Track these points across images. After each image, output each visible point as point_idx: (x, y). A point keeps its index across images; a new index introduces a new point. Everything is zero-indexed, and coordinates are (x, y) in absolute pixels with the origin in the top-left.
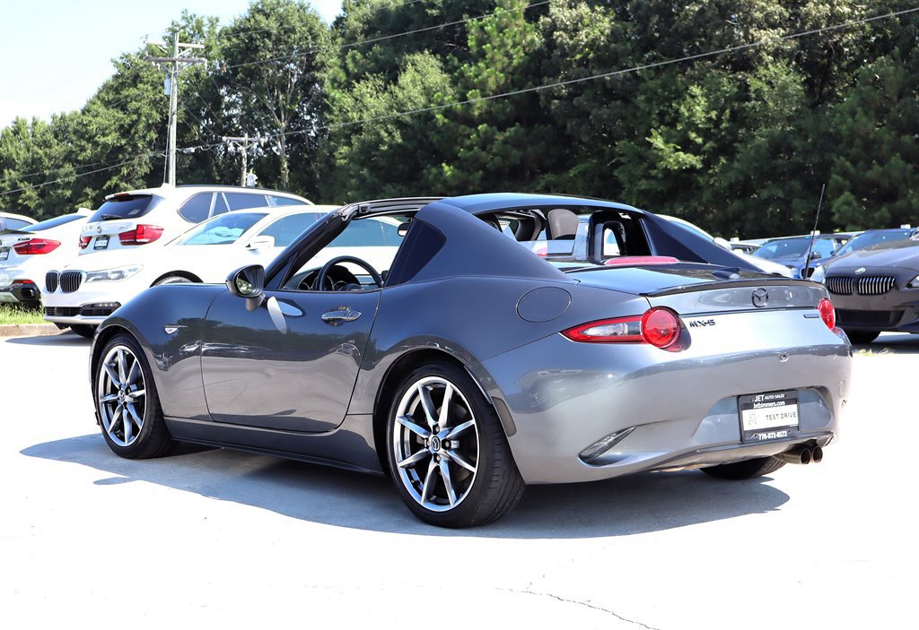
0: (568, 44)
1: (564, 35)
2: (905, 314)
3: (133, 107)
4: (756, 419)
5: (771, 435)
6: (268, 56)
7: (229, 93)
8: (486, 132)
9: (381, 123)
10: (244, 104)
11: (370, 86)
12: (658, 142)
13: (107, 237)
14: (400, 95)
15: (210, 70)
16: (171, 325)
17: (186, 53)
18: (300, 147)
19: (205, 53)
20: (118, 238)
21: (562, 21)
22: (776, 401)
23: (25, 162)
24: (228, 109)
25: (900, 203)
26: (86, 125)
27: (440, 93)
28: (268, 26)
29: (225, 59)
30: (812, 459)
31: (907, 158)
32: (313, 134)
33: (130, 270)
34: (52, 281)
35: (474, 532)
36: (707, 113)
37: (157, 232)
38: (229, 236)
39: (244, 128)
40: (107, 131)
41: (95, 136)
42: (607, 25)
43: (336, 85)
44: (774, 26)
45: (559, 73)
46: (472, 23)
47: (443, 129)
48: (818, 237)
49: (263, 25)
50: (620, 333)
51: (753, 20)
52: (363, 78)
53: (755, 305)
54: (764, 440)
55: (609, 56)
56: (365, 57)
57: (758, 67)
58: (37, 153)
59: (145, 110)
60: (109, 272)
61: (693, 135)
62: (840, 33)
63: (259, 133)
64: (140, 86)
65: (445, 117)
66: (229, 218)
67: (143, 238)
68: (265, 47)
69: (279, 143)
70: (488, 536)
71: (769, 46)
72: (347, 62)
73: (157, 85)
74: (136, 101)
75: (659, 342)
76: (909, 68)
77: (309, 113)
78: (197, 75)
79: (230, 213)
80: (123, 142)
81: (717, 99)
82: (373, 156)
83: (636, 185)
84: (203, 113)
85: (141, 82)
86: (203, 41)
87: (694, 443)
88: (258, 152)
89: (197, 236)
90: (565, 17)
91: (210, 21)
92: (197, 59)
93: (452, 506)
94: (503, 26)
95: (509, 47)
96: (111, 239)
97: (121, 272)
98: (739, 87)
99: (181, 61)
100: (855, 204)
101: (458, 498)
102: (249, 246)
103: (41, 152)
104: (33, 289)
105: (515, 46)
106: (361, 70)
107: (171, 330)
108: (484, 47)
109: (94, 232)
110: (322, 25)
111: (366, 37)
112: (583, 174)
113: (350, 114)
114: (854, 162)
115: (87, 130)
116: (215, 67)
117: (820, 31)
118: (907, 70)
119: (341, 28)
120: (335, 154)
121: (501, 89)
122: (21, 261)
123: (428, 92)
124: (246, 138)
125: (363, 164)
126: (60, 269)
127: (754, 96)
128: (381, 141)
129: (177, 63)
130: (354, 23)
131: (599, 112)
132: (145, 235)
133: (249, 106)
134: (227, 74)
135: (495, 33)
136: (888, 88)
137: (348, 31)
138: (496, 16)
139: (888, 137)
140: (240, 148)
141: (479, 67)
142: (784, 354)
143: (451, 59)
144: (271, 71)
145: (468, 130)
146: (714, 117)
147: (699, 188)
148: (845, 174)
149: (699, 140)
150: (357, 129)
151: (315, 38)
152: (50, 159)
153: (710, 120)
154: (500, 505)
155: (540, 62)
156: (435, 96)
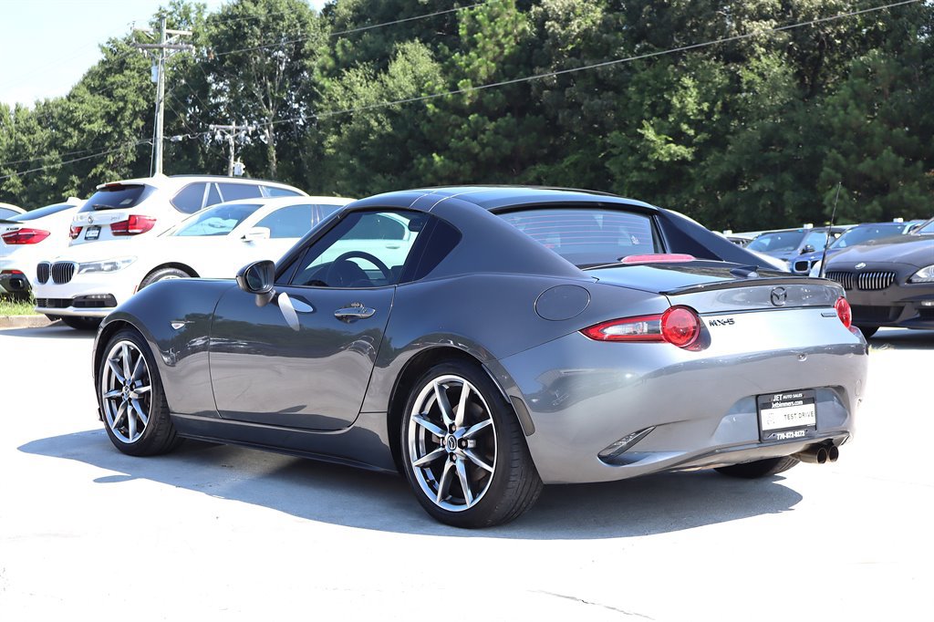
0: (559, 33)
1: (556, 25)
2: (905, 310)
3: (119, 94)
4: (774, 418)
5: (789, 435)
6: (256, 44)
7: (217, 81)
8: (477, 122)
9: (371, 112)
10: (231, 92)
11: (360, 74)
12: (650, 134)
13: (98, 228)
14: (391, 84)
15: (197, 57)
16: (179, 320)
17: (173, 40)
18: (288, 136)
19: (193, 39)
20: (109, 228)
21: (554, 10)
22: (794, 400)
23: (9, 150)
24: (215, 97)
25: (891, 197)
26: (72, 112)
27: (430, 83)
28: (256, 13)
29: (213, 46)
30: (828, 459)
31: (898, 151)
32: (301, 123)
33: (123, 262)
34: (43, 271)
35: (490, 532)
36: (699, 104)
37: (150, 223)
38: (222, 227)
39: (231, 116)
40: (93, 119)
41: (81, 122)
42: (599, 16)
43: (325, 73)
44: (766, 18)
45: (550, 63)
46: (463, 12)
47: (433, 119)
48: (811, 231)
49: (251, 12)
50: (639, 332)
51: (746, 11)
52: (353, 67)
53: (773, 304)
54: (782, 440)
55: (601, 46)
56: (355, 45)
57: (751, 59)
58: (21, 140)
59: (132, 97)
60: (102, 263)
61: (685, 127)
62: (832, 25)
63: (246, 121)
64: (127, 72)
65: (436, 106)
66: (223, 209)
67: (135, 228)
68: (253, 34)
69: (266, 131)
70: (505, 537)
71: (762, 38)
72: (336, 50)
73: (145, 71)
74: (123, 88)
75: (679, 341)
76: (901, 61)
77: (297, 101)
78: (184, 62)
79: (224, 204)
80: (109, 129)
81: (709, 91)
82: (363, 145)
83: (628, 177)
84: (190, 101)
85: (127, 68)
86: (191, 28)
87: (714, 443)
88: (245, 140)
89: (190, 227)
90: (557, 6)
91: (198, 8)
92: (184, 46)
93: (469, 506)
94: (494, 15)
95: (500, 37)
96: (102, 230)
97: (114, 263)
98: (731, 79)
99: (169, 48)
100: (846, 197)
101: (474, 498)
102: (244, 237)
103: (24, 138)
104: (22, 280)
105: (506, 35)
106: (350, 58)
107: (178, 326)
108: (475, 36)
109: (85, 223)
110: (311, 13)
111: (356, 24)
112: (575, 165)
113: (339, 103)
114: (846, 155)
115: (73, 116)
116: (202, 54)
117: (812, 23)
118: (899, 63)
119: (331, 15)
120: (325, 143)
121: (491, 79)
122: (11, 252)
123: (418, 81)
124: (233, 126)
125: (352, 154)
126: (52, 260)
127: (745, 87)
128: (370, 130)
129: (165, 50)
130: (343, 11)
131: (592, 103)
132: (137, 226)
133: (236, 94)
134: (214, 61)
135: (486, 22)
136: (880, 81)
137: (337, 18)
138: (487, 5)
139: (880, 130)
140: (228, 136)
141: (470, 57)
142: (804, 352)
143: (442, 48)
144: (258, 59)
145: (460, 120)
146: (706, 109)
147: (691, 180)
148: (836, 167)
149: (692, 132)
150: (347, 118)
151: (303, 26)
152: (34, 146)
153: (701, 111)
154: (517, 505)
155: (531, 51)
156: (426, 85)
